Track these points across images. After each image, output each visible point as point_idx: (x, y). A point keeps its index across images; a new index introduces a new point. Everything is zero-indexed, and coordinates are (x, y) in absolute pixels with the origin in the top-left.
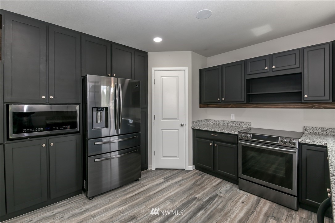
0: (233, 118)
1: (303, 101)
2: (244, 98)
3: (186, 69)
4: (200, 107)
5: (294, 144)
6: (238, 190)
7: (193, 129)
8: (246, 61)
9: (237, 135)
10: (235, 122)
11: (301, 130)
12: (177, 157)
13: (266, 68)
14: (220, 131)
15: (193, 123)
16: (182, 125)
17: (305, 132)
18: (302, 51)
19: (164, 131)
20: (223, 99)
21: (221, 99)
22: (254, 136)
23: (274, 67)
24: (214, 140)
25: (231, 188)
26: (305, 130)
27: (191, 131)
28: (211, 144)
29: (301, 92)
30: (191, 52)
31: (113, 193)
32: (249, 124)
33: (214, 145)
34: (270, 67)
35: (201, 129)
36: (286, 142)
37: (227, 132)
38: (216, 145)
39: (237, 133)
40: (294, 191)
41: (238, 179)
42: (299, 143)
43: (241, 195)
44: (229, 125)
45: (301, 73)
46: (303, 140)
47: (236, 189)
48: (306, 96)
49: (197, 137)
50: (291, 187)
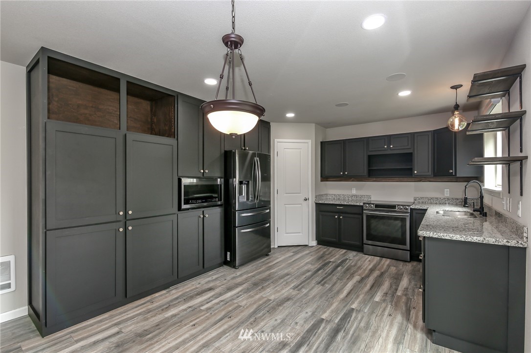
0: (354, 192)
1: (413, 176)
2: (366, 173)
3: (310, 141)
4: (321, 181)
5: (407, 209)
6: (363, 255)
7: (316, 203)
8: (368, 139)
9: (362, 206)
10: (356, 196)
11: (413, 201)
12: (300, 233)
13: (385, 147)
14: (345, 204)
15: (316, 197)
16: (306, 200)
17: (416, 202)
18: (413, 135)
19: (287, 206)
20: (346, 173)
21: (344, 173)
22: (377, 206)
23: (391, 146)
24: (340, 212)
25: (357, 254)
26: (415, 200)
27: (314, 205)
28: (336, 217)
29: (412, 168)
30: (314, 124)
31: (254, 264)
32: (369, 197)
33: (339, 217)
34: (389, 146)
35: (325, 203)
36: (401, 209)
37: (352, 204)
38: (341, 217)
39: (362, 204)
40: (408, 247)
41: (363, 245)
42: (411, 209)
43: (366, 258)
44: (350, 199)
45: (412, 153)
46: (413, 207)
47: (361, 255)
48: (416, 172)
49: (321, 211)
50: (405, 244)
